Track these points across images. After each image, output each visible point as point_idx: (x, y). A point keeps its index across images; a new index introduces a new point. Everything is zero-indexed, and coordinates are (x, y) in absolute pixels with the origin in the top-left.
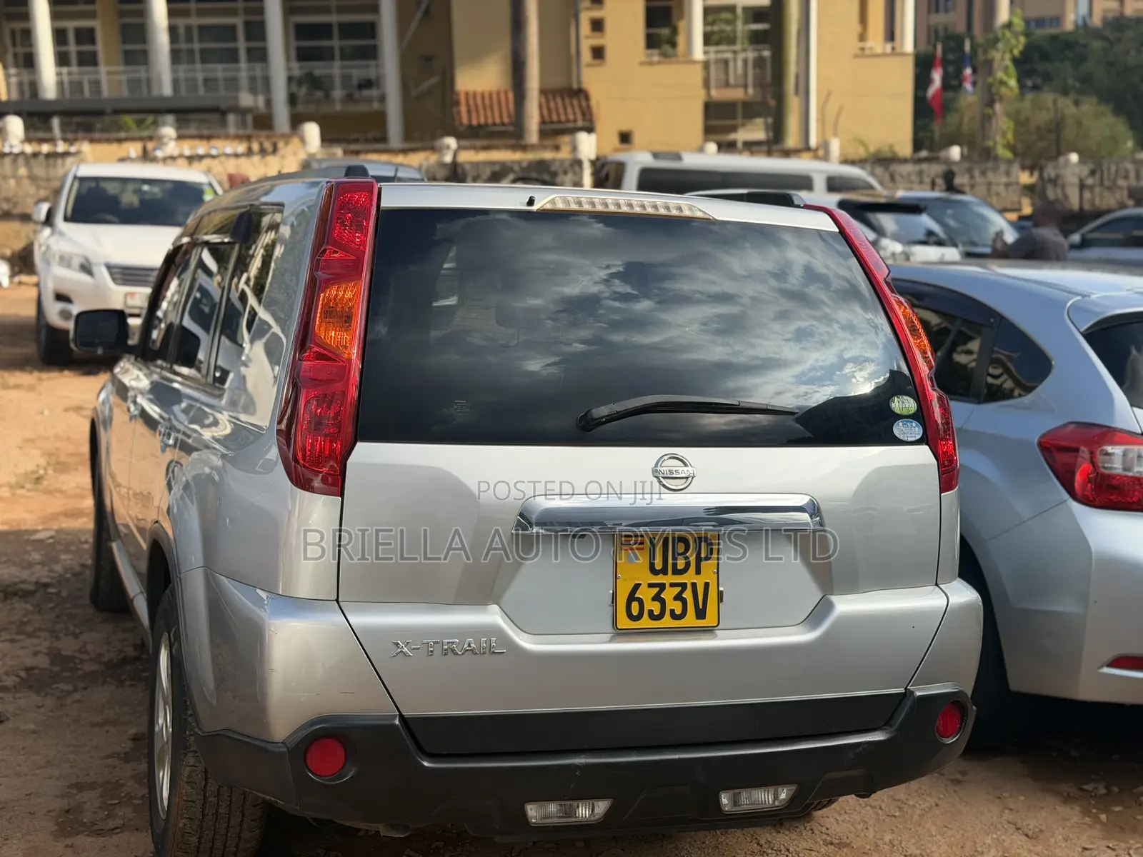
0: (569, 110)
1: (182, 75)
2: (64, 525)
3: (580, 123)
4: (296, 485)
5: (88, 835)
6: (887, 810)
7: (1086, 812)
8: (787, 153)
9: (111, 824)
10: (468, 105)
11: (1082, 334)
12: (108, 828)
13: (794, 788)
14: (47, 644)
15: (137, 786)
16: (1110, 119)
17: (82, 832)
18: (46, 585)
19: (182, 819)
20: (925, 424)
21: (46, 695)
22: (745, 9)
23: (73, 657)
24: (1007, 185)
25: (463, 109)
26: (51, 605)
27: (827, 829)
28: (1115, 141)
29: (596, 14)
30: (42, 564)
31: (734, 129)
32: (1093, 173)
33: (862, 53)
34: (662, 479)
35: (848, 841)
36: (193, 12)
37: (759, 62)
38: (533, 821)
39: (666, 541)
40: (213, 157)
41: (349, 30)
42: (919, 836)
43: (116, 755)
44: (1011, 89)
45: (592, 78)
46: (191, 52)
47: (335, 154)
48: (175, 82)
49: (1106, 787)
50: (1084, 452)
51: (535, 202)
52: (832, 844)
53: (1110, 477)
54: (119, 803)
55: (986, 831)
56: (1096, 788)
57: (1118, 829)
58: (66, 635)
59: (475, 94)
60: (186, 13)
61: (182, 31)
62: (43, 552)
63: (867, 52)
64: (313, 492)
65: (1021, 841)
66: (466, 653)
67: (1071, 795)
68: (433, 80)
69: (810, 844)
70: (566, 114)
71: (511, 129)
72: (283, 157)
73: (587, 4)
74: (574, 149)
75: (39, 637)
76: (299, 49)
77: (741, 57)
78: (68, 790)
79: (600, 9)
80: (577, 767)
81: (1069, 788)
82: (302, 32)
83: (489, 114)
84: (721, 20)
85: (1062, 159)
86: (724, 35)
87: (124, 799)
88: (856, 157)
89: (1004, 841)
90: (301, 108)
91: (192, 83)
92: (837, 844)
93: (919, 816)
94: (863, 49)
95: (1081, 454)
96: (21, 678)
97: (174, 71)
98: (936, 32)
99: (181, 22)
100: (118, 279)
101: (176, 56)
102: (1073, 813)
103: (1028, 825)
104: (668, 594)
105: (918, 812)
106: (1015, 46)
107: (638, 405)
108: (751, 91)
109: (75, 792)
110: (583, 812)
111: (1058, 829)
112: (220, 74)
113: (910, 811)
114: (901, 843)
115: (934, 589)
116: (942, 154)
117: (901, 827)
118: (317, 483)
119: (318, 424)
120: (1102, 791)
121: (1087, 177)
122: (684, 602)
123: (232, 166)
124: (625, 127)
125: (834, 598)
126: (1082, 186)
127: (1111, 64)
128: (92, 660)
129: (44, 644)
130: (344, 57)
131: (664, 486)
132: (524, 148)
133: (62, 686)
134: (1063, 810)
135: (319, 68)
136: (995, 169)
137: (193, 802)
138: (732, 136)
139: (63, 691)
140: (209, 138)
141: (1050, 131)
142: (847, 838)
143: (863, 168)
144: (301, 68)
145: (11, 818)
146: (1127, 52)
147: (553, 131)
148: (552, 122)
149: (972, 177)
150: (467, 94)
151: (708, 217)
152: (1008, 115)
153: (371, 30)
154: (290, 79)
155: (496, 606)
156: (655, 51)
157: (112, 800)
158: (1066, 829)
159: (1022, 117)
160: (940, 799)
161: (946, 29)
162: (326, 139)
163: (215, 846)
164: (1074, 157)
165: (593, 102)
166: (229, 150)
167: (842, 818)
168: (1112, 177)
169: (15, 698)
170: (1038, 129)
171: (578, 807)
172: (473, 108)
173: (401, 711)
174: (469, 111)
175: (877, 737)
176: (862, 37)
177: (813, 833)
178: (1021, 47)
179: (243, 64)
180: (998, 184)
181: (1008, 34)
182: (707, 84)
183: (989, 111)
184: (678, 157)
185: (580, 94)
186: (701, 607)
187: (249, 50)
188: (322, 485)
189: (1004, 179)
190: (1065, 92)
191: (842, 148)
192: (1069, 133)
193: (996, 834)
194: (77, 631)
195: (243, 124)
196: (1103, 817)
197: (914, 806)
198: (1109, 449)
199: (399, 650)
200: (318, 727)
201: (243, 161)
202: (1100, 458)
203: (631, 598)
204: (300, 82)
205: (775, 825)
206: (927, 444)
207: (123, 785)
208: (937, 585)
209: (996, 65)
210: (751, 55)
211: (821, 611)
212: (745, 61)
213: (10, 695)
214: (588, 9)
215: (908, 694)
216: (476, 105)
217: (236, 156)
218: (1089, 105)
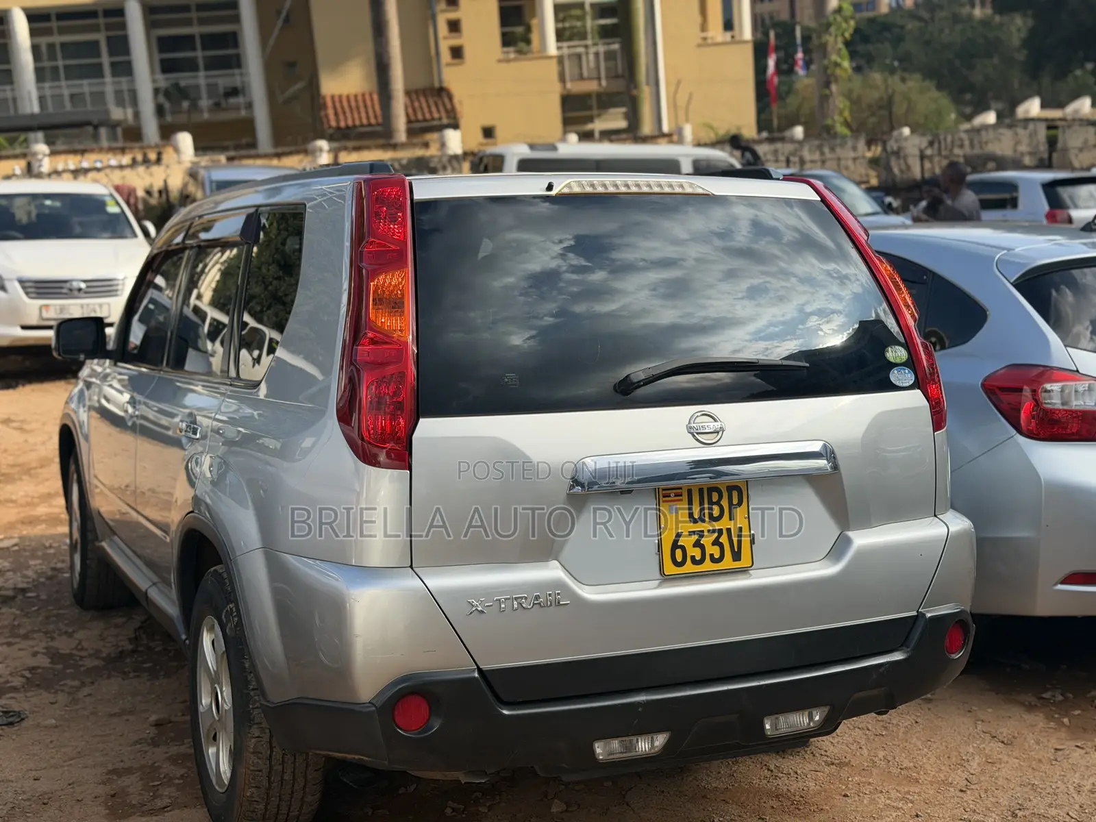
0: (434, 109)
1: (48, 92)
2: (25, 532)
3: (445, 121)
4: (364, 462)
5: (141, 816)
6: (874, 730)
7: (1049, 718)
8: (645, 140)
9: (159, 803)
10: (335, 108)
11: (1012, 284)
12: (158, 808)
13: (826, 709)
14: (44, 644)
15: (172, 767)
16: (935, 94)
17: (134, 813)
18: (24, 591)
19: (249, 789)
20: (915, 369)
21: (56, 692)
22: (592, 5)
23: (71, 655)
24: (855, 159)
25: (331, 112)
26: (36, 608)
27: (826, 751)
28: (940, 114)
29: (452, 15)
30: (14, 571)
31: (590, 119)
32: (931, 144)
33: (705, 43)
34: (695, 434)
35: (847, 761)
36: (55, 30)
37: (610, 56)
38: (601, 757)
39: (701, 491)
40: (98, 170)
41: (211, 41)
42: (908, 752)
43: (143, 741)
44: (845, 70)
45: (453, 77)
46: (55, 69)
47: (219, 161)
48: (42, 99)
49: (1062, 695)
50: (1027, 391)
51: (554, 187)
52: (833, 764)
53: (1053, 412)
54: (161, 784)
55: (966, 742)
56: (1054, 696)
57: (1079, 731)
58: (60, 635)
59: (340, 97)
60: (48, 32)
61: (44, 49)
62: (11, 560)
63: (709, 41)
64: (380, 467)
65: (999, 747)
66: (535, 606)
67: (1033, 703)
68: (300, 85)
69: (813, 766)
70: (431, 112)
71: (379, 129)
72: (167, 167)
73: (443, 5)
74: (443, 145)
75: (34, 639)
76: (162, 61)
77: (592, 50)
78: (107, 777)
79: (456, 10)
80: (638, 704)
81: (1029, 698)
82: (165, 44)
83: (356, 116)
84: (571, 17)
85: (895, 133)
86: (575, 30)
87: (165, 780)
88: (708, 141)
89: (984, 748)
90: (169, 118)
91: (58, 98)
92: (838, 764)
93: (903, 733)
94: (705, 39)
95: (1024, 393)
96: (28, 679)
97: (39, 89)
98: (763, 20)
99: (43, 41)
100: (32, 293)
101: (40, 74)
102: (1038, 719)
103: (1002, 733)
104: (707, 541)
105: (902, 730)
106: (845, 30)
107: (669, 368)
108: (604, 83)
109: (115, 777)
110: (643, 746)
111: (1028, 734)
112: (86, 89)
113: (895, 729)
114: (895, 758)
115: (933, 520)
116: (787, 134)
117: (891, 744)
118: (382, 457)
119: (378, 403)
120: (1060, 698)
121: (926, 148)
122: (721, 546)
123: (117, 177)
124: (488, 123)
125: (850, 534)
126: (922, 157)
127: (928, 43)
128: (90, 656)
129: (40, 644)
130: (208, 67)
131: (697, 440)
132: (395, 147)
133: (70, 682)
134: (1030, 718)
135: (184, 79)
136: (842, 145)
137: (260, 771)
138: (589, 127)
139: (72, 687)
140: (83, 152)
141: (881, 108)
142: (845, 757)
143: (723, 150)
144: (167, 79)
145: (60, 807)
146: (941, 31)
147: (420, 129)
148: (418, 121)
149: (822, 153)
150: (333, 97)
151: (707, 193)
152: (844, 95)
153: (232, 40)
154: (156, 91)
155: (556, 562)
156: (511, 49)
157: (152, 782)
158: (1036, 733)
159: (854, 96)
160: (918, 716)
161: (771, 18)
162: (200, 148)
163: (280, 812)
164: (906, 131)
165: (456, 100)
166: (113, 162)
167: (836, 740)
168: (949, 147)
169: (26, 697)
170: (870, 106)
171: (637, 742)
172: (339, 110)
173: (479, 665)
174: (336, 114)
175: (897, 656)
176: (704, 28)
177: (814, 756)
178: (851, 30)
179: (108, 79)
180: (847, 159)
181: (839, 19)
182: (562, 79)
183: (827, 92)
184: (554, 148)
185: (441, 93)
186: (736, 550)
187: (113, 65)
188: (388, 461)
189: (852, 154)
190: (892, 71)
191: (694, 133)
192: (899, 109)
193: (976, 743)
194: (70, 630)
195: (113, 137)
196: (1066, 720)
197: (898, 725)
198: (1048, 386)
199: (474, 609)
200: (403, 685)
201: (128, 173)
202: (1042, 396)
203: (675, 546)
204: (167, 94)
205: (778, 752)
206: (919, 388)
207: (159, 767)
208: (935, 516)
209: (829, 48)
210: (602, 49)
211: (839, 547)
212: (597, 54)
213: (22, 695)
214: (443, 11)
215: (920, 616)
216: (342, 107)
217: (121, 167)
218: (914, 83)
